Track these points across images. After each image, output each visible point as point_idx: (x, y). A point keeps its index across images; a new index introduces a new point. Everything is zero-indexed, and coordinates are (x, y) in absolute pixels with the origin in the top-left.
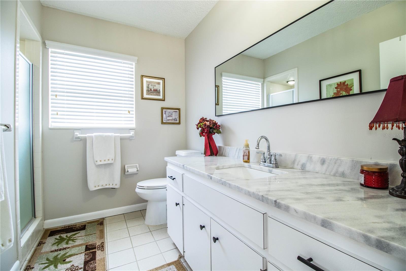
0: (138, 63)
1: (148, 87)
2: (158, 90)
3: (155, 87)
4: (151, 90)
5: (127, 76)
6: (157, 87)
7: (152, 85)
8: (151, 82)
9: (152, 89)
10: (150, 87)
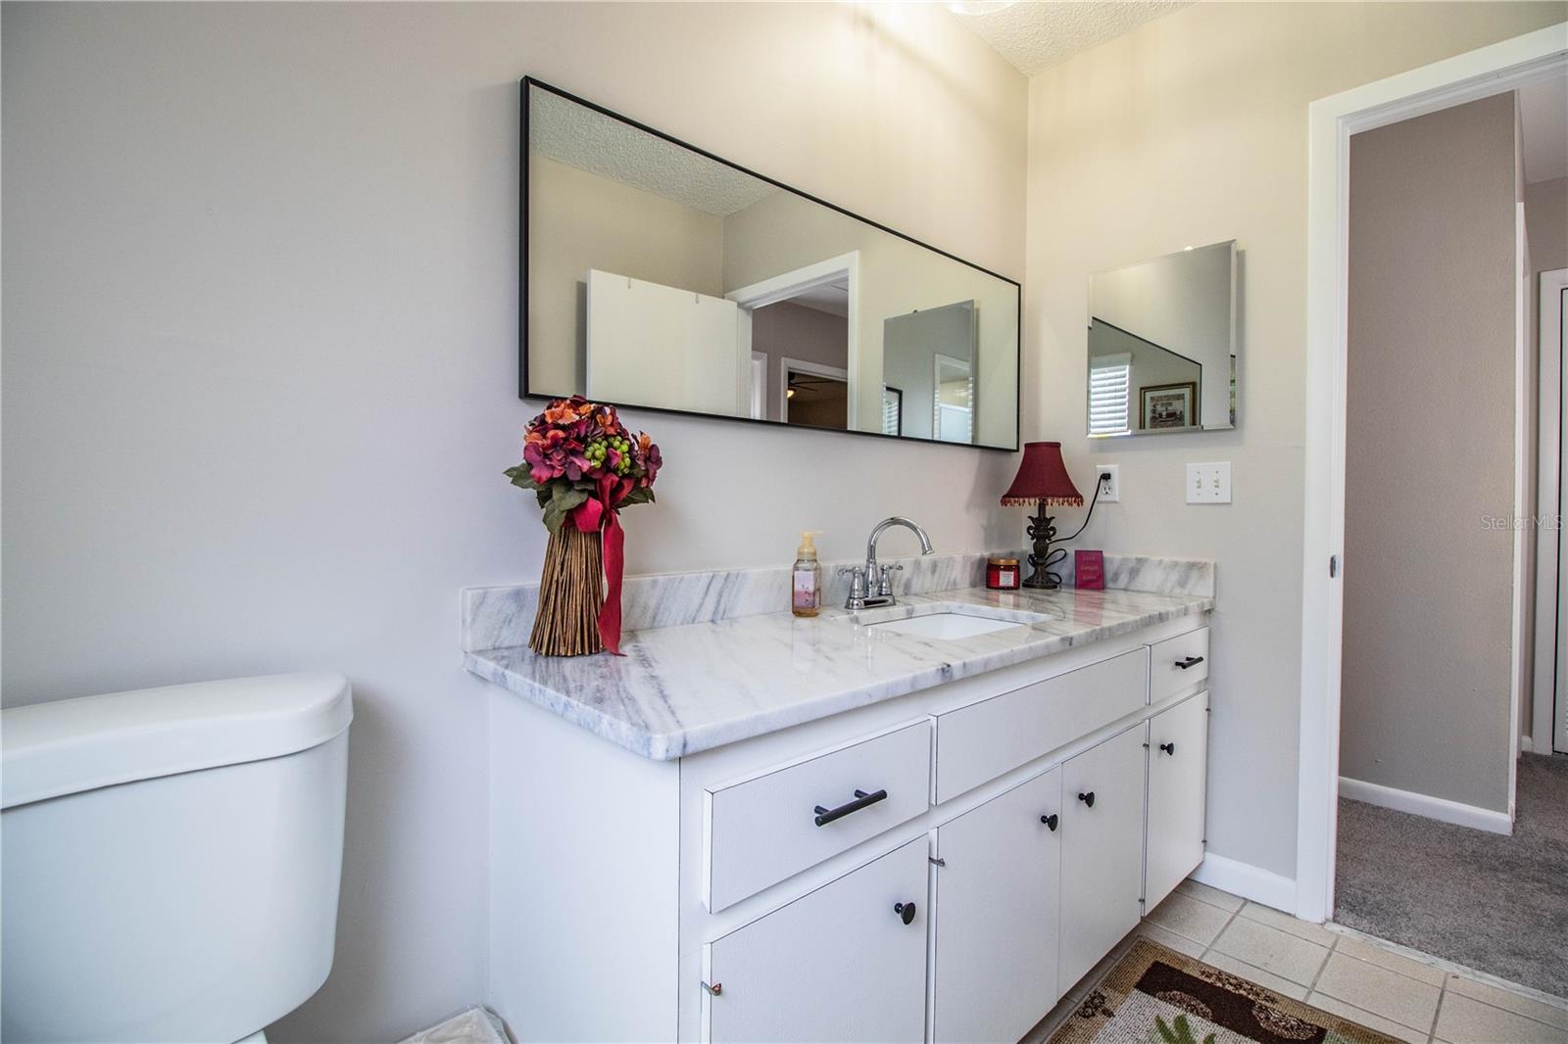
0: (1132, 362)
1: (1154, 411)
2: (1178, 413)
3: (1170, 408)
4: (1161, 415)
5: (1114, 394)
6: (1177, 406)
7: (1162, 404)
8: (1160, 398)
9: (1164, 414)
10: (1159, 408)
